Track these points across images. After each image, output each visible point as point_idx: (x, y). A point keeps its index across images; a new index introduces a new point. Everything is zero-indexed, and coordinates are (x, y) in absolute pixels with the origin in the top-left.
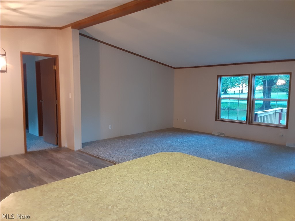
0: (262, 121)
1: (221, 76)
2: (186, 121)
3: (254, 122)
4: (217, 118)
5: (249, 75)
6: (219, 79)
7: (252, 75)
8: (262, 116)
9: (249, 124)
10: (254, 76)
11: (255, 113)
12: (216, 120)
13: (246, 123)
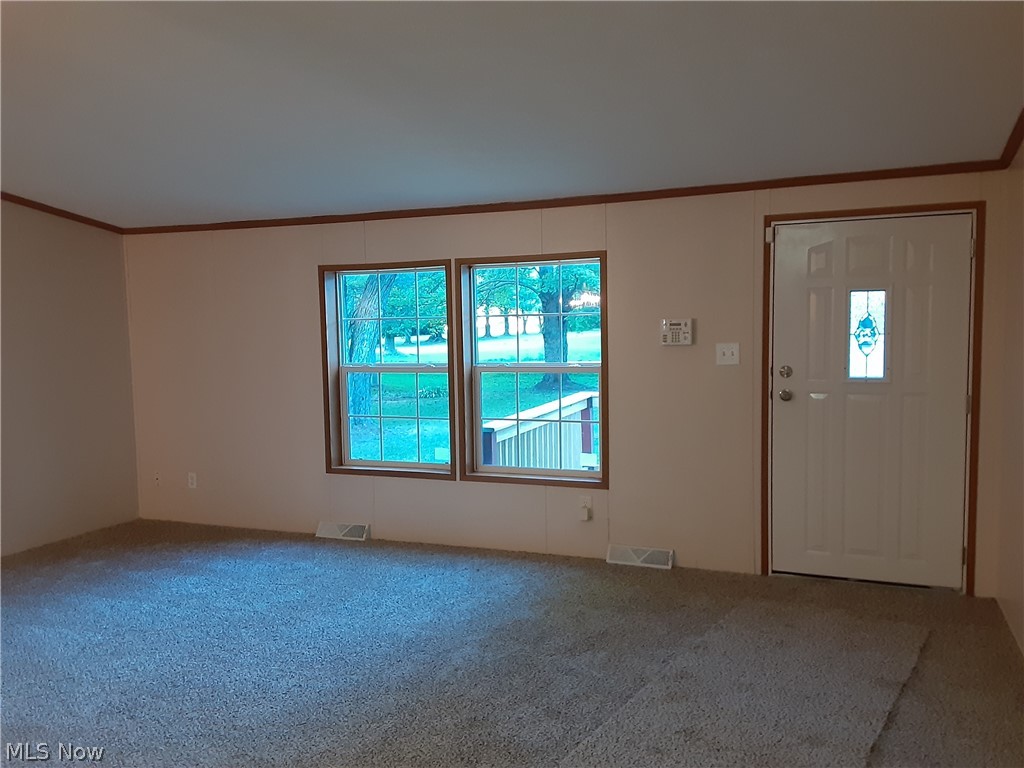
0: (529, 463)
1: (337, 269)
2: (194, 486)
3: (483, 469)
4: (336, 461)
5: (446, 263)
6: (329, 285)
7: (460, 262)
8: (510, 439)
9: (464, 477)
10: (470, 268)
11: (487, 425)
12: (329, 470)
13: (452, 477)
